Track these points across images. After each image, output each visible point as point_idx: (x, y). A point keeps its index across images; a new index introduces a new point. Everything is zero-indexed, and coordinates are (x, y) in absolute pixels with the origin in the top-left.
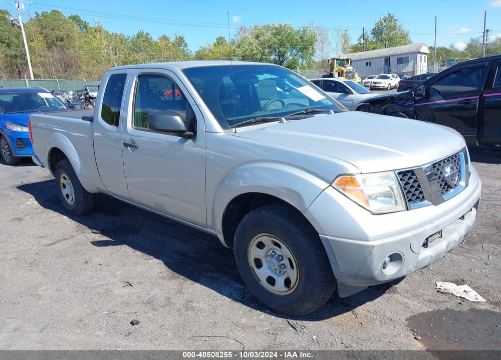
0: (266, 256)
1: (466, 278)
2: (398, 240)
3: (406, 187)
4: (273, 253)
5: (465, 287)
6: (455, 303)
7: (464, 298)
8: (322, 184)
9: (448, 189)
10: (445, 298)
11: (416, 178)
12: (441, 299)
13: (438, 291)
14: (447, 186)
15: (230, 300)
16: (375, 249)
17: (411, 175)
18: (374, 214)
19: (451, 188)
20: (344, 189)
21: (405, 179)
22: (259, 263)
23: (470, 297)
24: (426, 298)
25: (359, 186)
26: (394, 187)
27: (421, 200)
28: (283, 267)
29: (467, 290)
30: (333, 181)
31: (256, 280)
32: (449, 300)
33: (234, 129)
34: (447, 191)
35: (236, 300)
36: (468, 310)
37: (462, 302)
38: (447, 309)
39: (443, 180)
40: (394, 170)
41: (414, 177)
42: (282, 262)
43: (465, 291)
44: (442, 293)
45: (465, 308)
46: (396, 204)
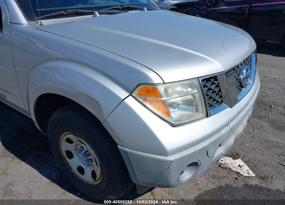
0: (76, 149)
1: (240, 152)
2: (196, 151)
3: (208, 94)
4: (81, 149)
5: (239, 162)
6: (233, 178)
7: (239, 173)
8: (122, 93)
9: (241, 89)
10: (225, 173)
11: (218, 83)
12: (222, 175)
13: (220, 166)
14: (241, 86)
15: (48, 180)
16: (173, 164)
17: (214, 80)
18: (174, 126)
19: (243, 87)
20: (145, 100)
21: (207, 85)
22: (70, 155)
23: (244, 171)
24: (211, 174)
25: (161, 96)
26: (197, 95)
27: (220, 103)
28: (90, 161)
29: (241, 165)
30: (134, 90)
31: (68, 168)
32: (228, 176)
33: (40, 21)
34: (240, 91)
35: (53, 181)
36: (242, 186)
37: (238, 177)
38: (227, 185)
39: (239, 81)
40: (198, 78)
41: (216, 82)
42: (89, 158)
43: (239, 166)
44: (223, 168)
45: (240, 184)
46: (197, 110)
